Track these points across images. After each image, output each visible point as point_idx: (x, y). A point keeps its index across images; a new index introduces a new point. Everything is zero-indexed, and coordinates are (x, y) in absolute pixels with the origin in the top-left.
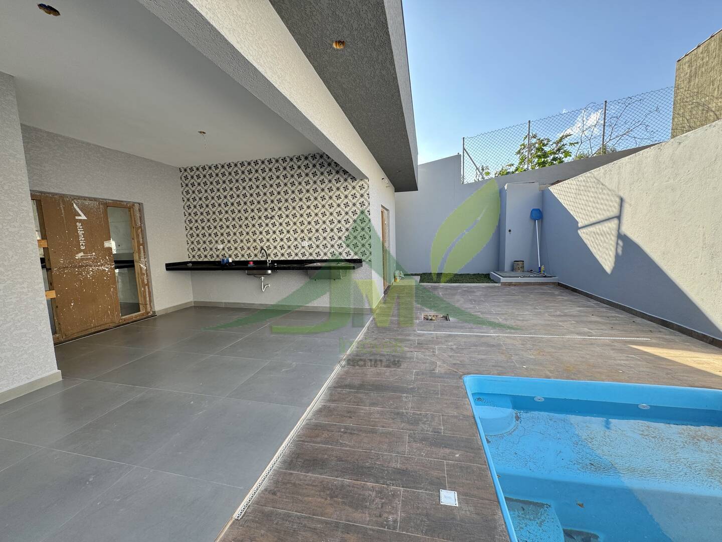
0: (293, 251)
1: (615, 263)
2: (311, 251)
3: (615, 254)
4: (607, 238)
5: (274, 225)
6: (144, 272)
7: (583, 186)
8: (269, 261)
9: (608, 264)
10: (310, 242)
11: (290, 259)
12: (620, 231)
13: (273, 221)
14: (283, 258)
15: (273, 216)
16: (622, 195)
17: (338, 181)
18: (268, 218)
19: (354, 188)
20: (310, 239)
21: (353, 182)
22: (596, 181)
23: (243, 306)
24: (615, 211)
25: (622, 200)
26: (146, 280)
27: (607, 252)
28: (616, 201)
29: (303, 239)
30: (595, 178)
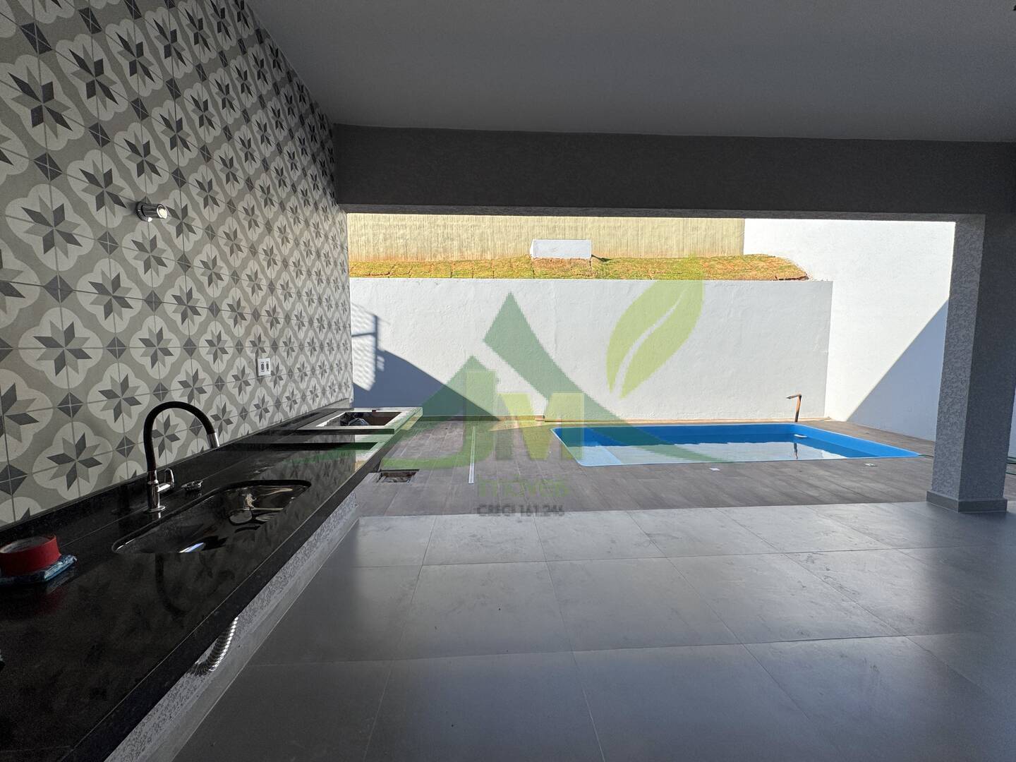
1: (375, 379)
3: (373, 369)
4: (359, 355)
9: (365, 381)
12: (378, 348)
16: (376, 314)
25: (376, 319)
27: (361, 369)
28: (368, 319)
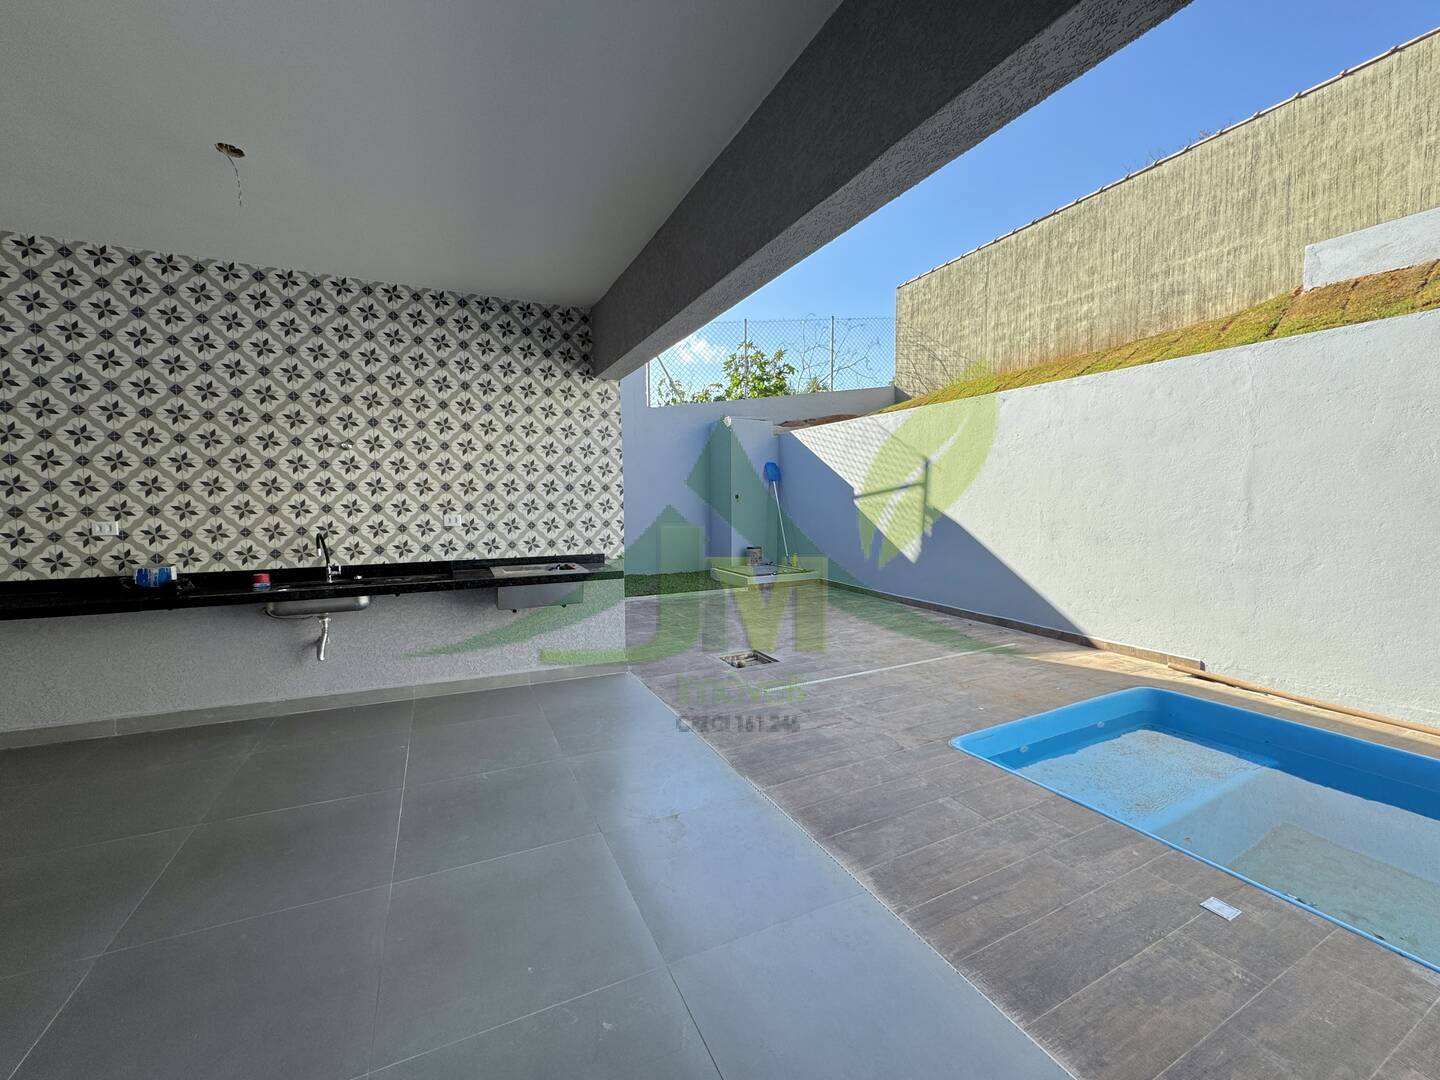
0: (415, 539)
1: (922, 547)
2: (471, 537)
3: (921, 533)
5: (350, 465)
7: (860, 436)
8: (335, 568)
9: (911, 550)
10: (470, 516)
11: (407, 559)
13: (345, 455)
14: (379, 560)
15: (350, 441)
17: (548, 373)
18: (330, 445)
19: (586, 395)
20: (469, 507)
21: (584, 381)
22: (882, 431)
23: (211, 720)
24: (916, 475)
25: (927, 463)
29: (447, 508)
30: (880, 426)
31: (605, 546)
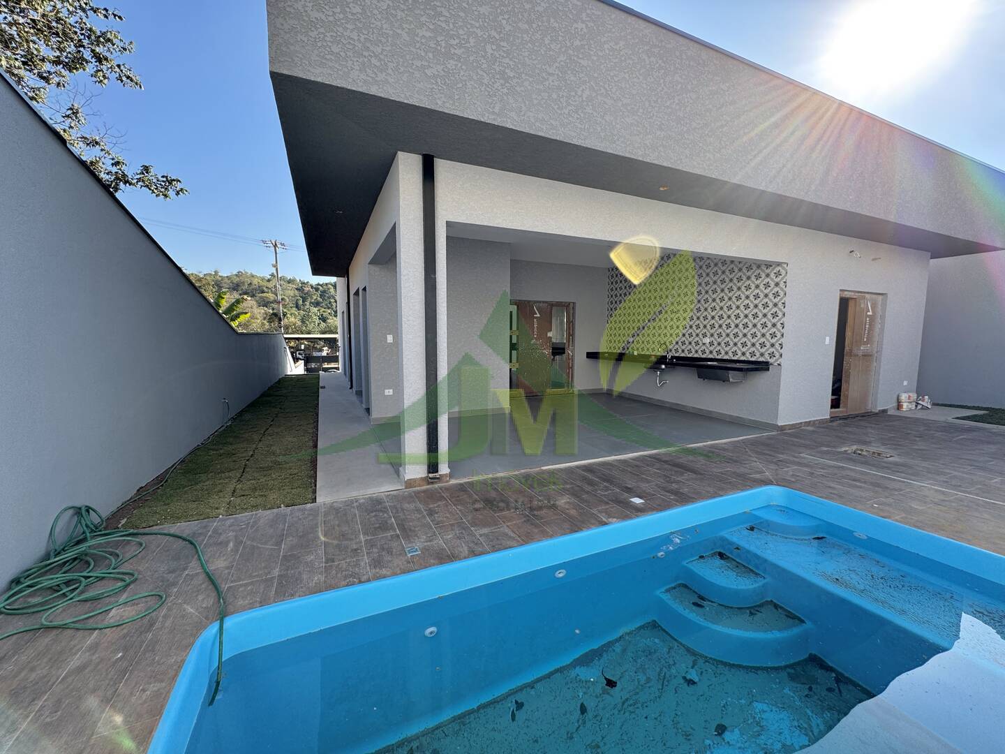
0: (693, 347)
2: (711, 348)
6: (570, 357)
8: (669, 356)
10: (712, 339)
11: (690, 355)
14: (683, 355)
19: (768, 275)
20: (712, 335)
26: (571, 364)
29: (705, 335)
31: (771, 358)
